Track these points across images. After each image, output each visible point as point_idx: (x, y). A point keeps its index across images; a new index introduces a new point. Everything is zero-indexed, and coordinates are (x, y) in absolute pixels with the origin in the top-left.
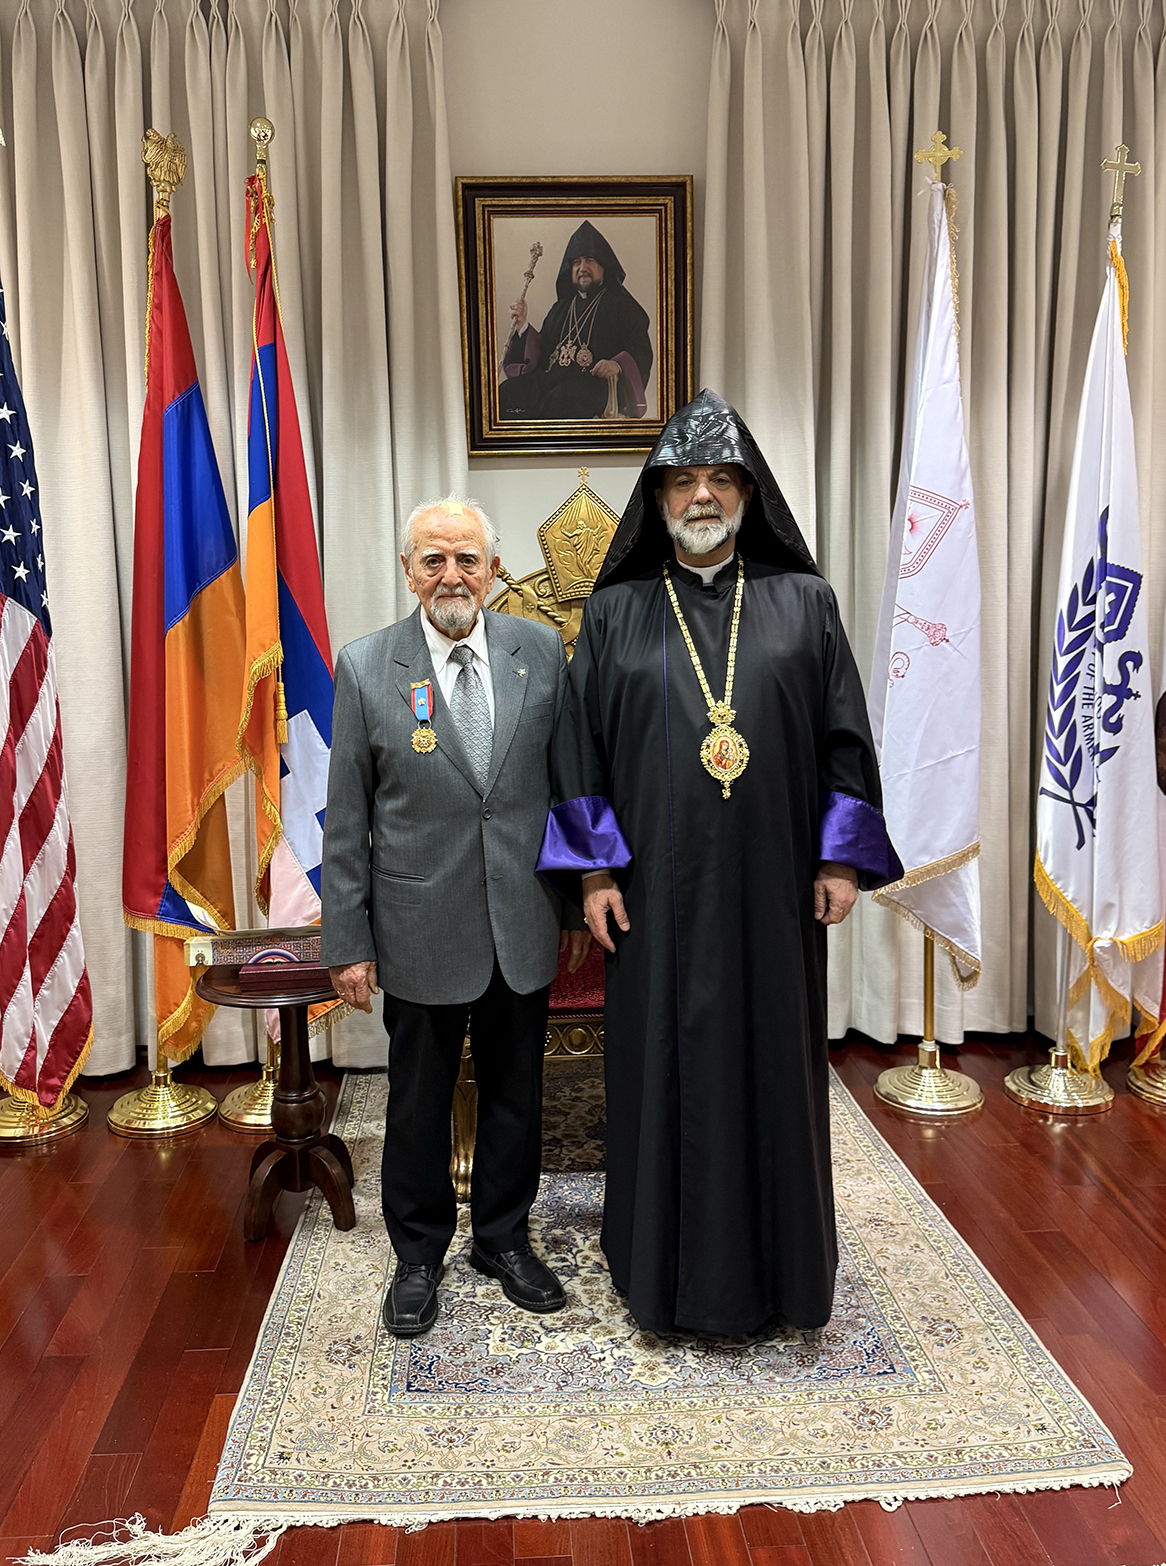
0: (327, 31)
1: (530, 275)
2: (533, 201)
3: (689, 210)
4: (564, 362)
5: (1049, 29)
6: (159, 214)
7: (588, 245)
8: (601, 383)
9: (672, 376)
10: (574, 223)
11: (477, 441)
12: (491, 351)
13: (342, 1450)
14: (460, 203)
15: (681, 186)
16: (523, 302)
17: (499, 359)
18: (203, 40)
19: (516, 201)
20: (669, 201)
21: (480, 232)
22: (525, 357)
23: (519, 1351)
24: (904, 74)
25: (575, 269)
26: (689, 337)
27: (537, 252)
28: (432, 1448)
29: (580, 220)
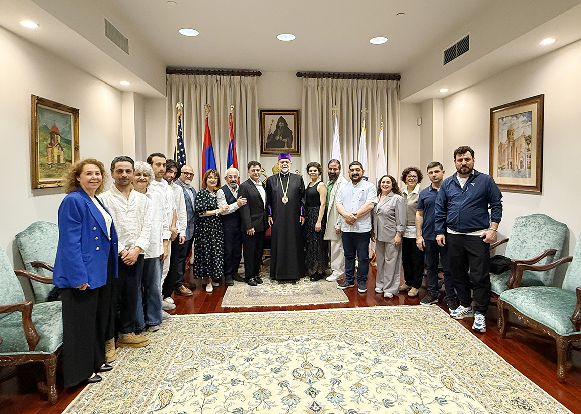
0: (238, 85)
1: (272, 125)
2: (272, 113)
4: (277, 139)
5: (359, 86)
7: (282, 120)
8: (285, 142)
11: (262, 152)
12: (265, 137)
13: (239, 301)
15: (298, 110)
16: (270, 129)
17: (266, 139)
18: (217, 86)
19: (269, 113)
20: (296, 113)
22: (271, 138)
24: (334, 93)
25: (279, 124)
26: (299, 135)
28: (253, 301)
29: (280, 116)
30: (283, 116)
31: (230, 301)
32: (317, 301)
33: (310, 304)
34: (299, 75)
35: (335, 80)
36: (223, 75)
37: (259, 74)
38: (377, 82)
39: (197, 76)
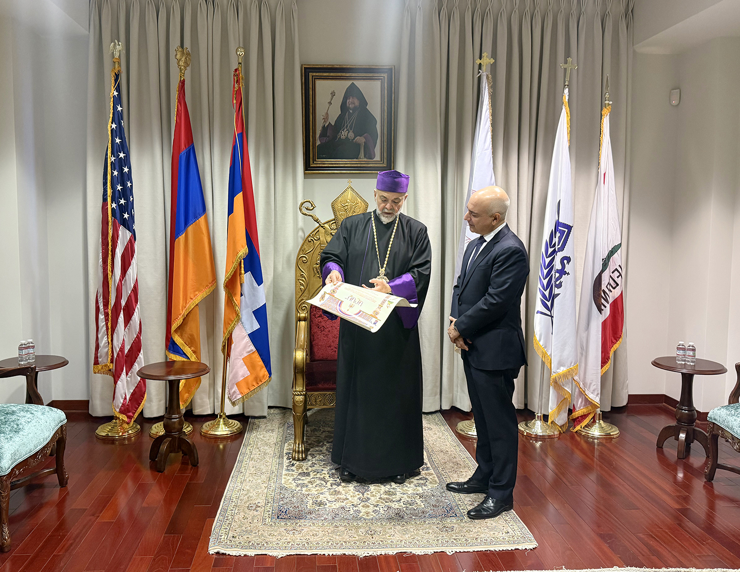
0: (253, 6)
1: (330, 103)
2: (332, 74)
3: (393, 79)
4: (343, 137)
7: (353, 91)
8: (359, 145)
11: (307, 167)
12: (314, 132)
13: (255, 535)
14: (304, 74)
15: (391, 70)
16: (327, 113)
17: (318, 134)
18: (205, 10)
19: (325, 74)
20: (386, 75)
21: (311, 86)
22: (328, 134)
23: (318, 508)
25: (348, 101)
26: (392, 128)
27: (333, 94)
28: (287, 535)
29: (350, 82)
30: (356, 83)
31: (231, 535)
32: (454, 541)
33: (436, 551)
38: (579, 1)
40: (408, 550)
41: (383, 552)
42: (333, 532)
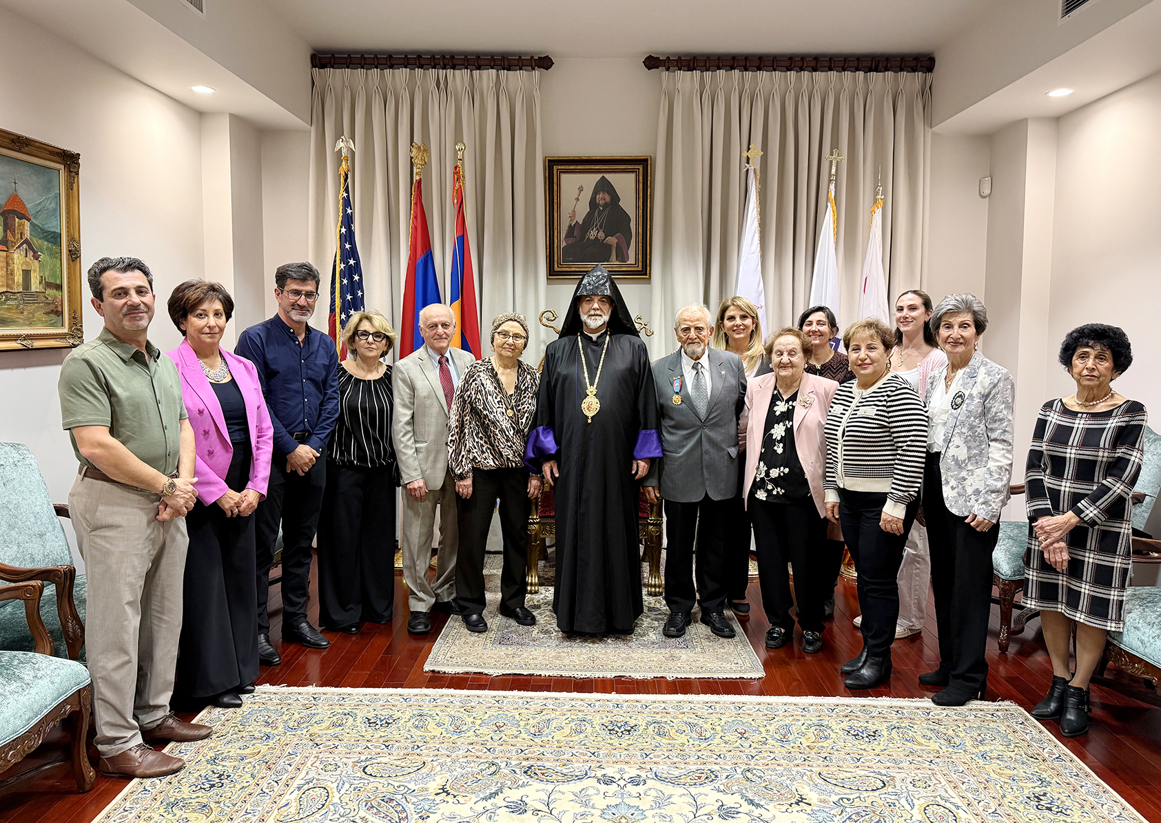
0: (491, 93)
1: (577, 199)
2: (579, 167)
3: (649, 171)
4: (592, 238)
5: (815, 90)
6: (416, 178)
7: (604, 186)
8: (610, 246)
9: (640, 245)
10: (599, 176)
11: (552, 273)
13: (473, 657)
14: (547, 168)
15: (646, 160)
16: (574, 211)
17: (563, 235)
18: (436, 98)
19: (572, 167)
20: (641, 167)
21: (555, 180)
22: (575, 234)
23: (543, 636)
24: (747, 110)
25: (598, 197)
26: (648, 227)
27: (581, 189)
28: (506, 657)
29: (601, 175)
30: (607, 176)
31: (449, 655)
32: (678, 669)
33: (656, 676)
34: (652, 62)
35: (749, 75)
36: (454, 68)
37: (545, 63)
38: (865, 78)
39: (387, 71)
40: (627, 675)
41: (601, 675)
42: (554, 657)
